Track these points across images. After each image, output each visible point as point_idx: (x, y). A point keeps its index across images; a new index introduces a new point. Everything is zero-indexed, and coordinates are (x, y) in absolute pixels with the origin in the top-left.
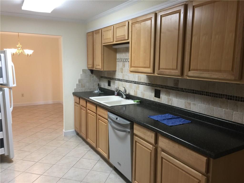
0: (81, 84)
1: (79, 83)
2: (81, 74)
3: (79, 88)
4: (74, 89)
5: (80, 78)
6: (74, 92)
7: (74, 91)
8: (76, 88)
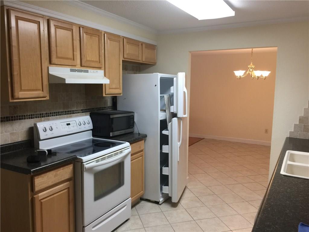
0: (304, 125)
1: (299, 122)
2: (305, 109)
3: (299, 132)
4: (289, 132)
5: (303, 115)
6: (288, 137)
7: (290, 136)
8: (293, 131)
